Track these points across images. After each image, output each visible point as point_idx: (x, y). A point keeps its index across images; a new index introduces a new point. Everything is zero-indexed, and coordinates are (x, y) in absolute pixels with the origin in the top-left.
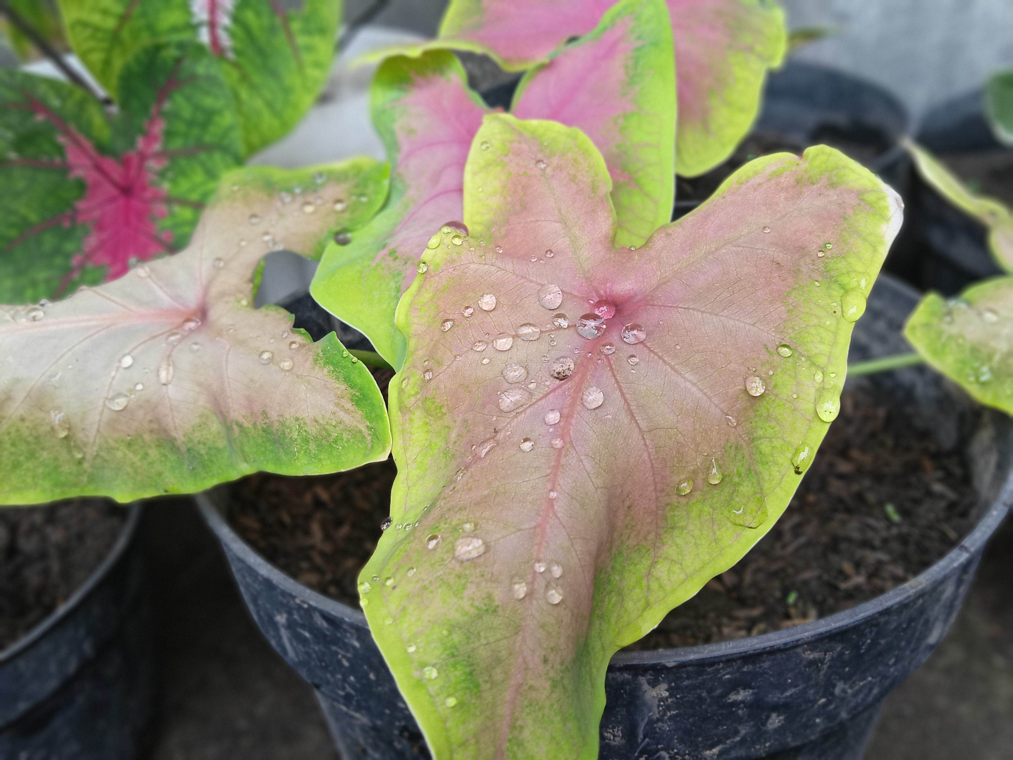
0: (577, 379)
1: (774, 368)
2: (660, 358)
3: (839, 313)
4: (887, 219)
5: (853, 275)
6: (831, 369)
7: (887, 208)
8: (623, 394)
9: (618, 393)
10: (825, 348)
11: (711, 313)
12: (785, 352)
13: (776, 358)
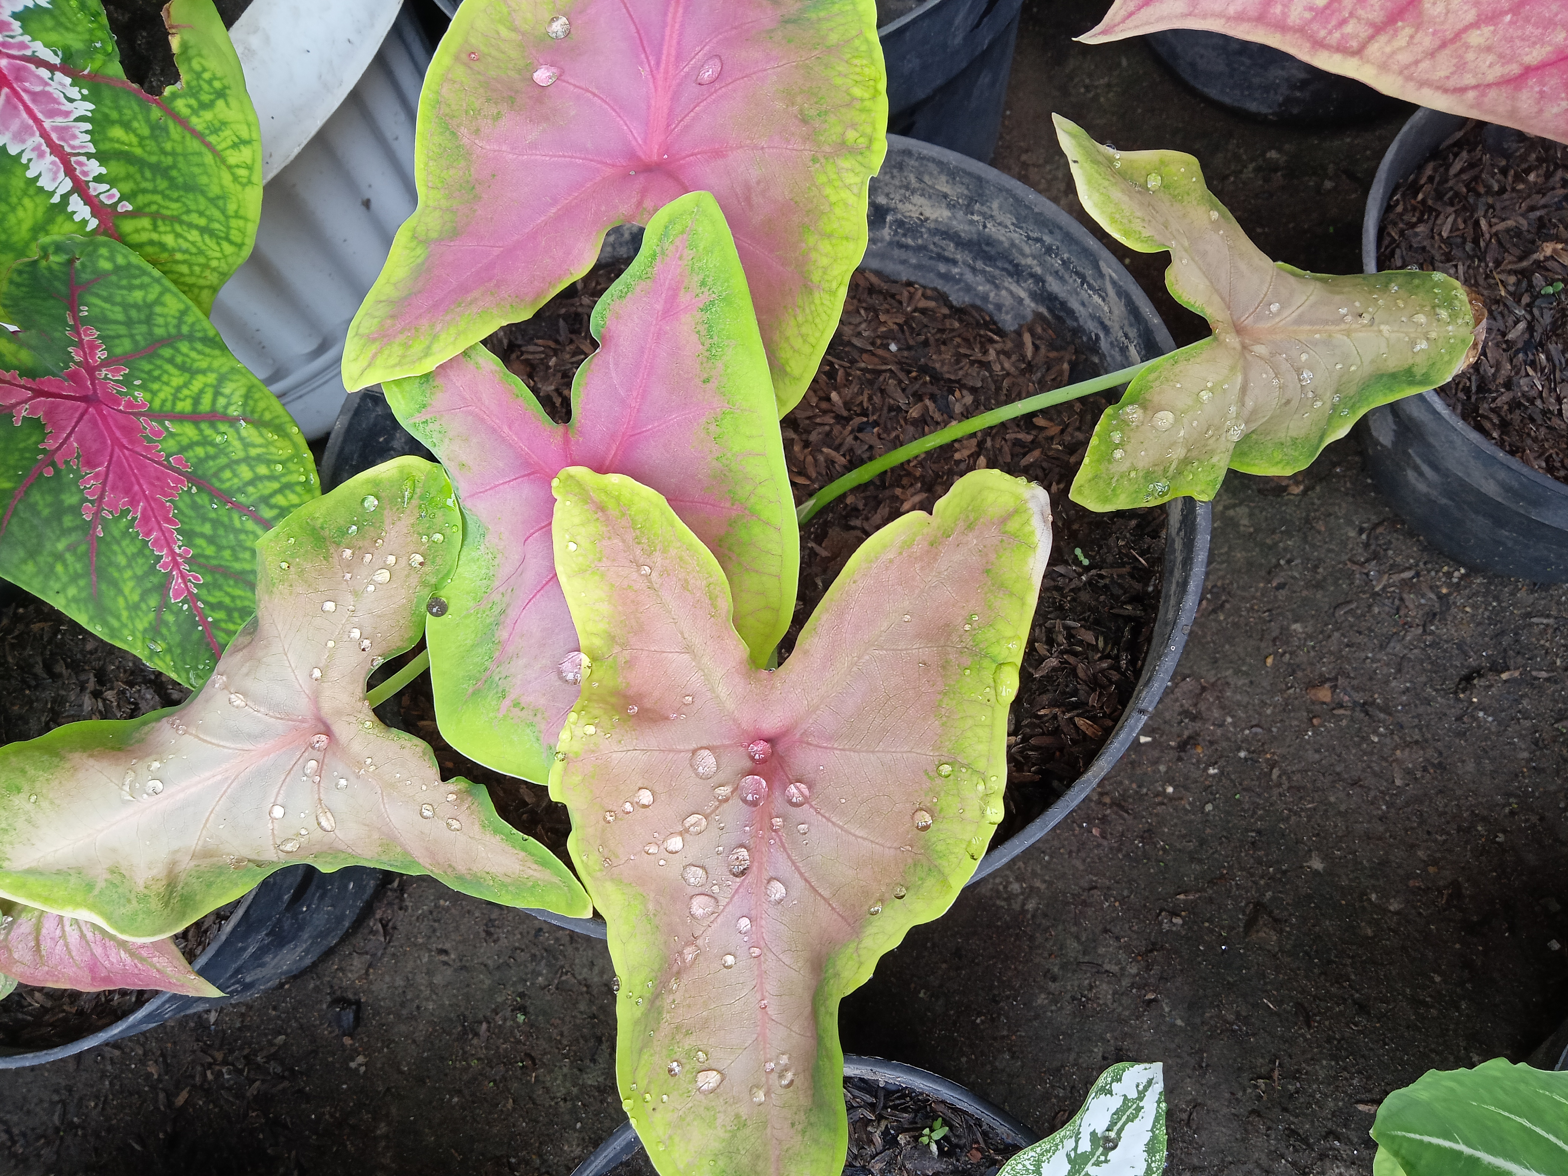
0: (754, 869)
1: (937, 795)
2: (828, 820)
3: (993, 699)
4: (1032, 548)
5: (1003, 642)
6: (991, 773)
7: (1033, 532)
8: (801, 874)
9: (797, 875)
10: (982, 748)
11: (867, 751)
12: (946, 769)
13: (938, 781)
